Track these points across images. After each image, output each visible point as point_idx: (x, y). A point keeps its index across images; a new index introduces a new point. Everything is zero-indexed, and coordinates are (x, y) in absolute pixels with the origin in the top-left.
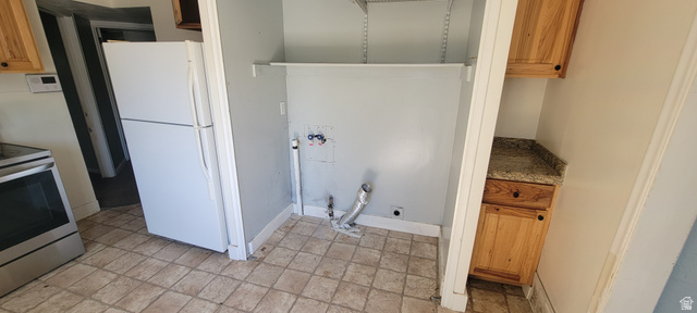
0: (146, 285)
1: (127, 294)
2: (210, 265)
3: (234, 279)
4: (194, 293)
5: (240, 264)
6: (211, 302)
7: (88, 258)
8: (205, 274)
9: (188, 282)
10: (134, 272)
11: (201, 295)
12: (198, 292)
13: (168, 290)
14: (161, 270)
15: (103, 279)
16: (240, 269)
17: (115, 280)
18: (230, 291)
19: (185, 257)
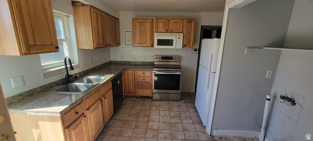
0: (180, 118)
1: (175, 116)
2: (198, 127)
3: (198, 137)
4: (185, 130)
5: (206, 135)
6: (185, 136)
7: (179, 103)
8: (194, 128)
9: (188, 126)
10: (182, 113)
11: (185, 132)
12: (185, 131)
13: (181, 123)
14: (187, 117)
15: (176, 109)
16: (204, 136)
17: (177, 111)
18: (192, 139)
19: (196, 119)
